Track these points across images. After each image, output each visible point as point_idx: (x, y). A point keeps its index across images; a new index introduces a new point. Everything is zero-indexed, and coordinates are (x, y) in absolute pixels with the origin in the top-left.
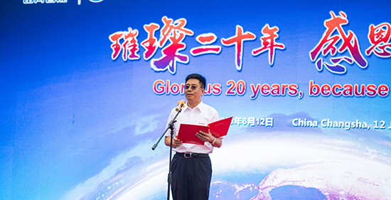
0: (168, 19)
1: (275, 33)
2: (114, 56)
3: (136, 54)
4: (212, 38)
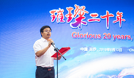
0: (77, 6)
1: (121, 15)
3: (63, 20)
4: (97, 15)
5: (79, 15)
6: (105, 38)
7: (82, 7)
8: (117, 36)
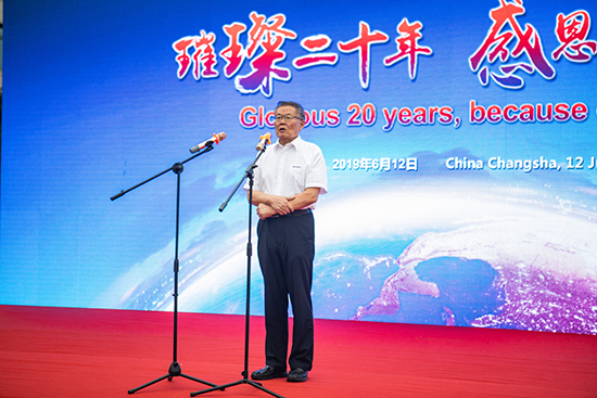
0: (258, 16)
1: (417, 31)
2: (181, 73)
3: (212, 70)
4: (324, 41)
5: (263, 47)
6: (354, 120)
7: (274, 18)
8: (397, 114)
